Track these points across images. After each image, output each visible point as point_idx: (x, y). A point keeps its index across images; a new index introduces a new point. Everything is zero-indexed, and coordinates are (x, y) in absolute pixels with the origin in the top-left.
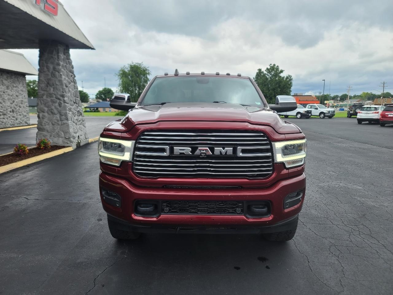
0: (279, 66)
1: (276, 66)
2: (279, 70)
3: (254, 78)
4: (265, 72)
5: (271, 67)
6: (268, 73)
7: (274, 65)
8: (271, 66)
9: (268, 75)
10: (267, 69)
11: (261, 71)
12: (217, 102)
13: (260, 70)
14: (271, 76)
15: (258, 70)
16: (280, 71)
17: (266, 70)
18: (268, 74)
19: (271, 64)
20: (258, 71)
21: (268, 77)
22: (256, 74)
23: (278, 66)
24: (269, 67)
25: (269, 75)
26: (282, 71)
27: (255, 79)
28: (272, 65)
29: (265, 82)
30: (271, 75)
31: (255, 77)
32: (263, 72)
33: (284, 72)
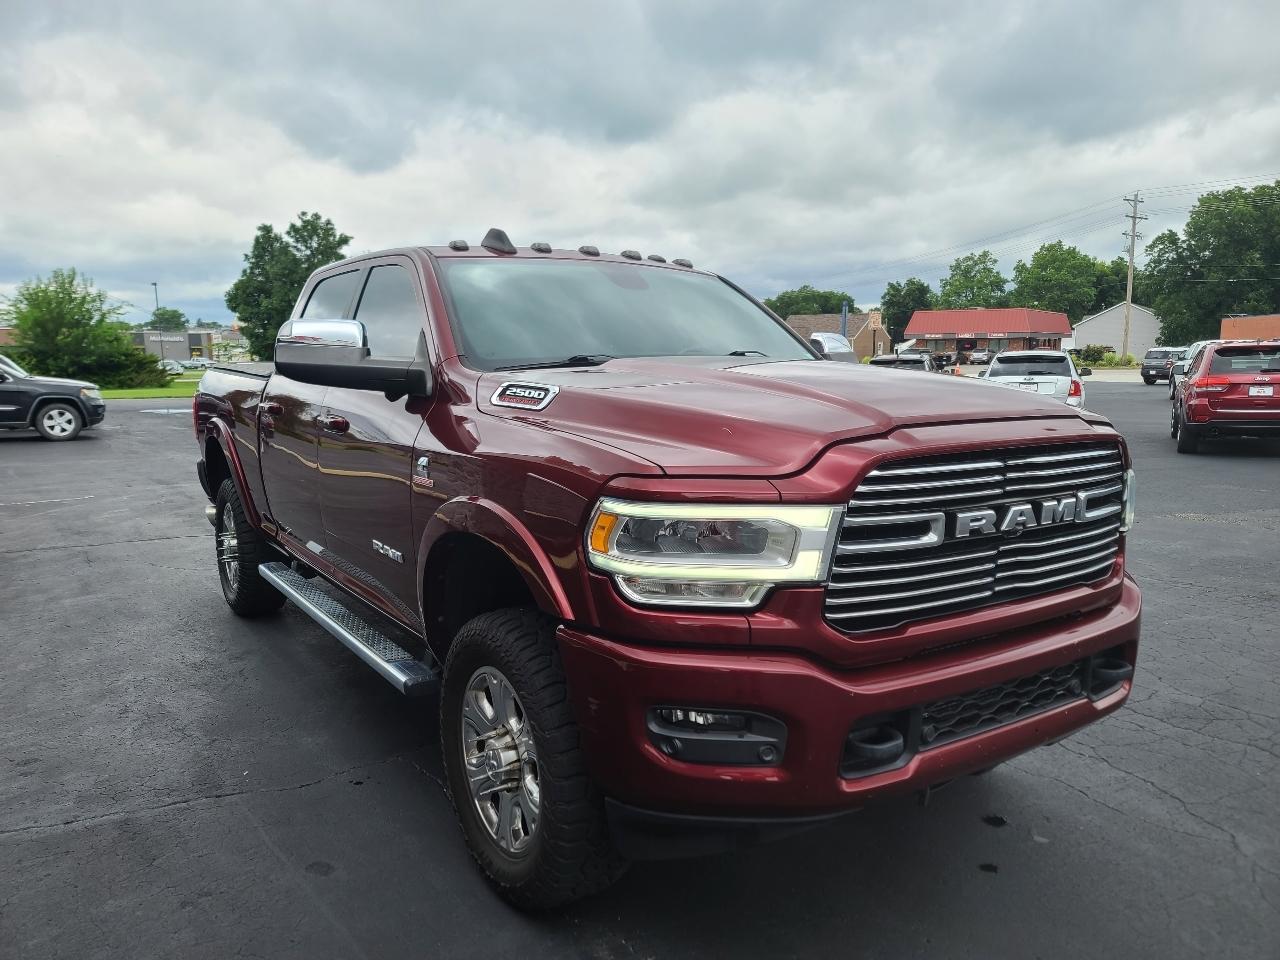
0: (333, 222)
1: (323, 220)
2: (335, 236)
3: (246, 256)
4: (286, 239)
5: (304, 222)
6: (297, 241)
7: (317, 217)
8: (305, 218)
9: (298, 250)
10: (293, 226)
11: (273, 235)
12: (743, 354)
13: (266, 229)
14: (308, 252)
15: (260, 229)
16: (338, 237)
17: (288, 233)
18: (299, 246)
19: (304, 214)
20: (259, 233)
21: (298, 254)
22: (252, 242)
23: (328, 222)
24: (299, 224)
25: (303, 248)
26: (344, 240)
27: (253, 260)
28: (309, 217)
29: (292, 272)
30: (307, 247)
31: (250, 254)
32: (277, 239)
33: (351, 242)
